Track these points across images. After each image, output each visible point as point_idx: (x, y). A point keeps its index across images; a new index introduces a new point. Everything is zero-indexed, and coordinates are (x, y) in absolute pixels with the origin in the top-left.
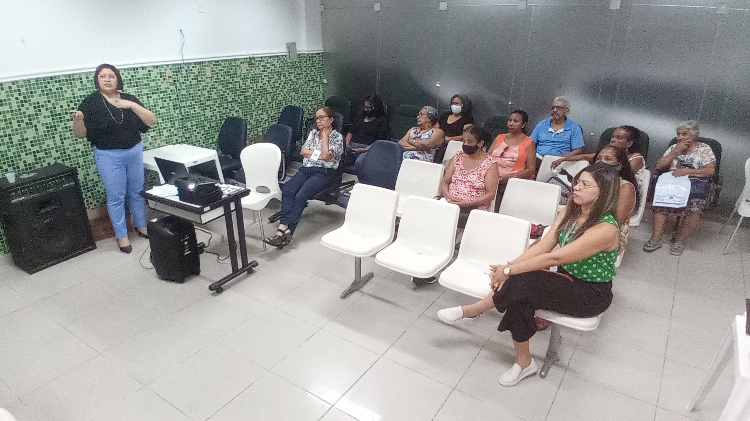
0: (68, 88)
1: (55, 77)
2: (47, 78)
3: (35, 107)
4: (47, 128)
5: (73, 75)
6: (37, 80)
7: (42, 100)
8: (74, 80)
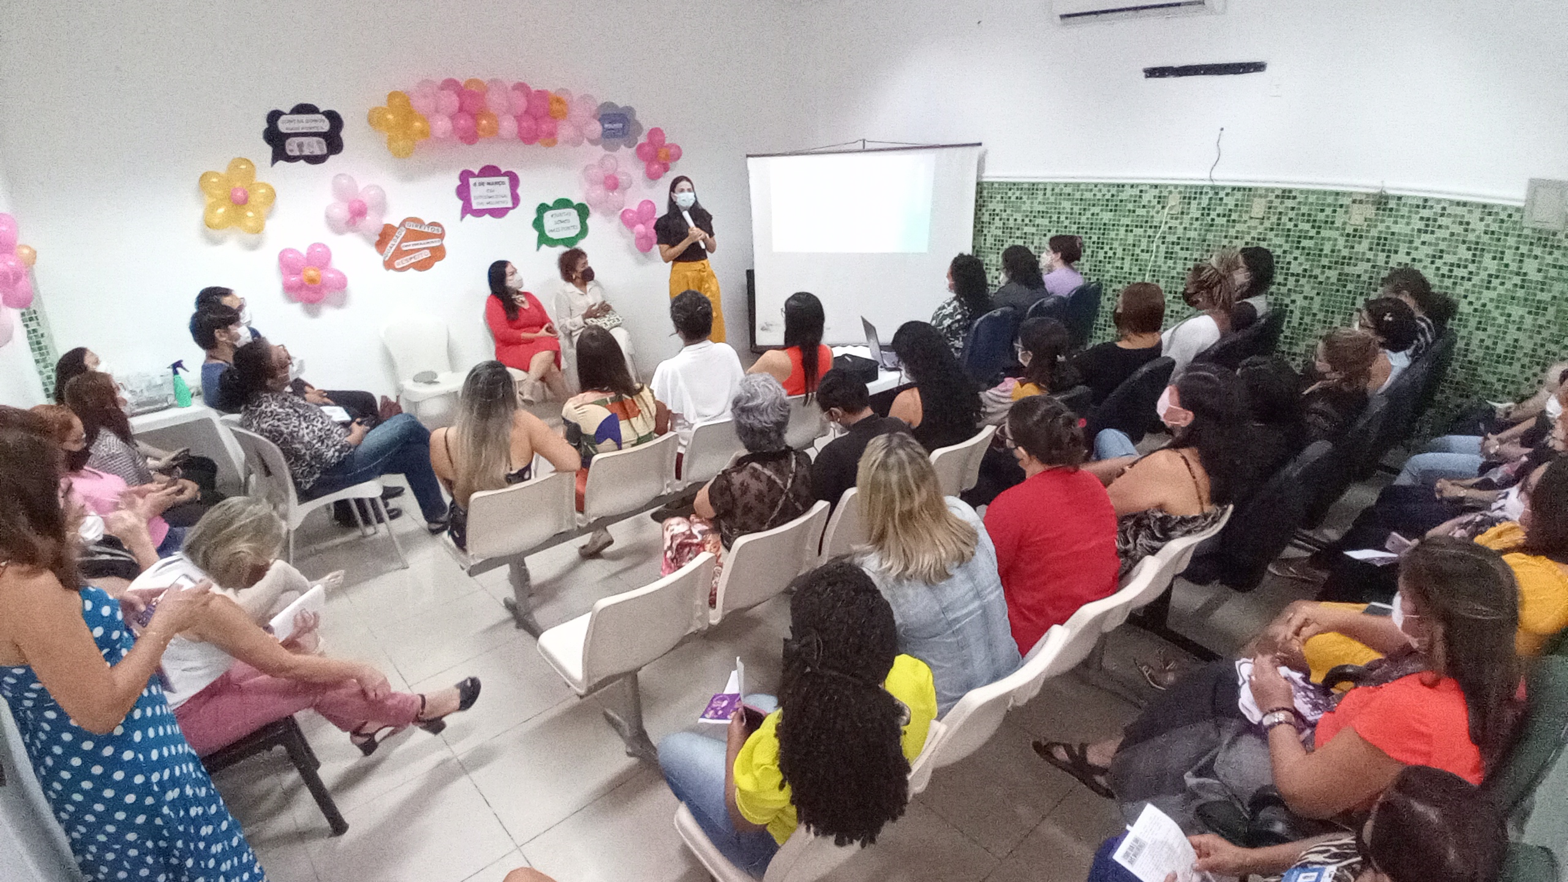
0: (1028, 198)
1: (1019, 184)
2: (1010, 183)
3: (990, 215)
4: (995, 240)
5: (1039, 184)
6: (1000, 183)
7: (999, 207)
8: (1037, 190)
